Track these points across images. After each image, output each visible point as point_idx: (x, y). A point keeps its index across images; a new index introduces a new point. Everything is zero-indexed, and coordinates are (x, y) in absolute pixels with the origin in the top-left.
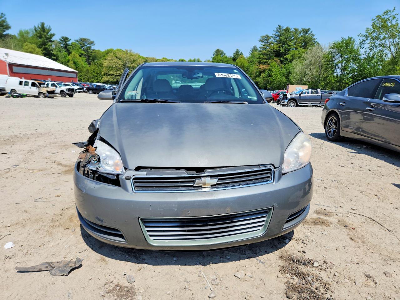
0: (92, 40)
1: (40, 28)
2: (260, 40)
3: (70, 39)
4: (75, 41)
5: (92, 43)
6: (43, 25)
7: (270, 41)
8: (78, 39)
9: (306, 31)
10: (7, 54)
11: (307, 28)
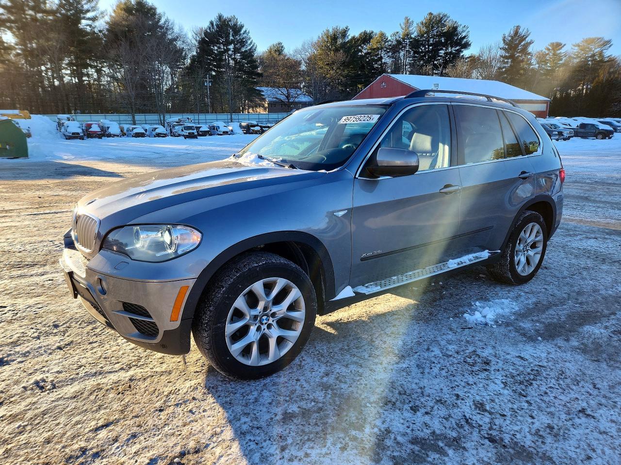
3: (565, 45)
4: (573, 47)
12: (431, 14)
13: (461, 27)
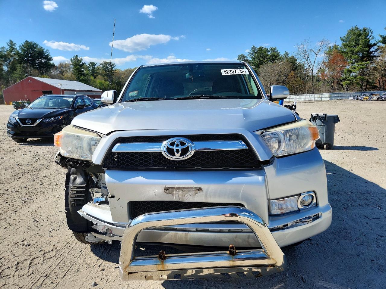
0: (113, 63)
1: (74, 60)
3: (96, 64)
4: (100, 65)
5: (113, 65)
6: (77, 56)
7: (245, 58)
8: (102, 62)
9: (273, 50)
10: (61, 84)
11: (274, 47)
12: (27, 41)
13: (45, 50)
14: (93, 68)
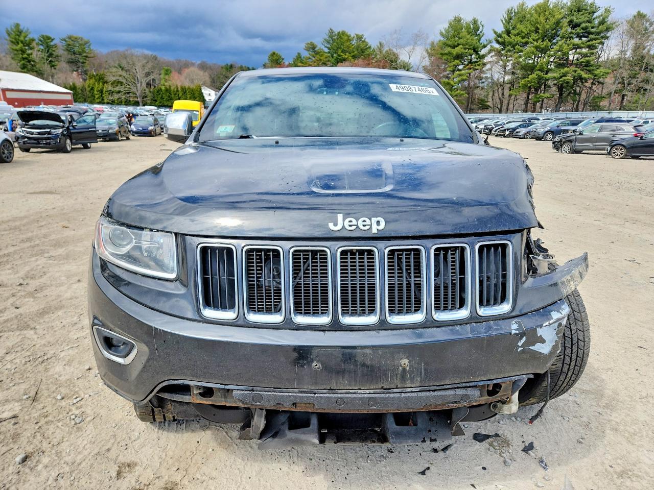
0: (86, 39)
1: (14, 32)
2: (306, 47)
3: (54, 39)
5: (86, 42)
6: (17, 25)
7: (316, 49)
8: (64, 36)
9: (359, 37)
14: (48, 47)
